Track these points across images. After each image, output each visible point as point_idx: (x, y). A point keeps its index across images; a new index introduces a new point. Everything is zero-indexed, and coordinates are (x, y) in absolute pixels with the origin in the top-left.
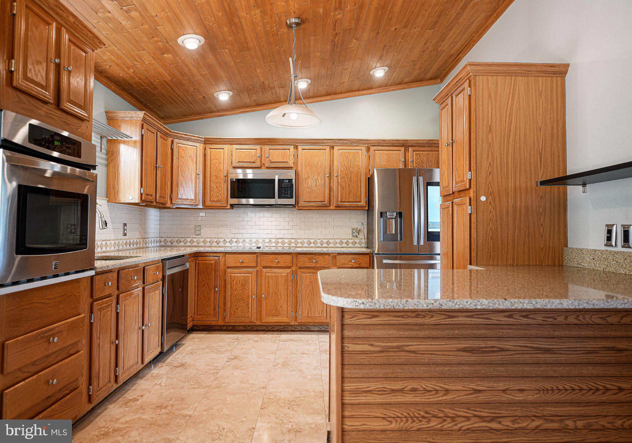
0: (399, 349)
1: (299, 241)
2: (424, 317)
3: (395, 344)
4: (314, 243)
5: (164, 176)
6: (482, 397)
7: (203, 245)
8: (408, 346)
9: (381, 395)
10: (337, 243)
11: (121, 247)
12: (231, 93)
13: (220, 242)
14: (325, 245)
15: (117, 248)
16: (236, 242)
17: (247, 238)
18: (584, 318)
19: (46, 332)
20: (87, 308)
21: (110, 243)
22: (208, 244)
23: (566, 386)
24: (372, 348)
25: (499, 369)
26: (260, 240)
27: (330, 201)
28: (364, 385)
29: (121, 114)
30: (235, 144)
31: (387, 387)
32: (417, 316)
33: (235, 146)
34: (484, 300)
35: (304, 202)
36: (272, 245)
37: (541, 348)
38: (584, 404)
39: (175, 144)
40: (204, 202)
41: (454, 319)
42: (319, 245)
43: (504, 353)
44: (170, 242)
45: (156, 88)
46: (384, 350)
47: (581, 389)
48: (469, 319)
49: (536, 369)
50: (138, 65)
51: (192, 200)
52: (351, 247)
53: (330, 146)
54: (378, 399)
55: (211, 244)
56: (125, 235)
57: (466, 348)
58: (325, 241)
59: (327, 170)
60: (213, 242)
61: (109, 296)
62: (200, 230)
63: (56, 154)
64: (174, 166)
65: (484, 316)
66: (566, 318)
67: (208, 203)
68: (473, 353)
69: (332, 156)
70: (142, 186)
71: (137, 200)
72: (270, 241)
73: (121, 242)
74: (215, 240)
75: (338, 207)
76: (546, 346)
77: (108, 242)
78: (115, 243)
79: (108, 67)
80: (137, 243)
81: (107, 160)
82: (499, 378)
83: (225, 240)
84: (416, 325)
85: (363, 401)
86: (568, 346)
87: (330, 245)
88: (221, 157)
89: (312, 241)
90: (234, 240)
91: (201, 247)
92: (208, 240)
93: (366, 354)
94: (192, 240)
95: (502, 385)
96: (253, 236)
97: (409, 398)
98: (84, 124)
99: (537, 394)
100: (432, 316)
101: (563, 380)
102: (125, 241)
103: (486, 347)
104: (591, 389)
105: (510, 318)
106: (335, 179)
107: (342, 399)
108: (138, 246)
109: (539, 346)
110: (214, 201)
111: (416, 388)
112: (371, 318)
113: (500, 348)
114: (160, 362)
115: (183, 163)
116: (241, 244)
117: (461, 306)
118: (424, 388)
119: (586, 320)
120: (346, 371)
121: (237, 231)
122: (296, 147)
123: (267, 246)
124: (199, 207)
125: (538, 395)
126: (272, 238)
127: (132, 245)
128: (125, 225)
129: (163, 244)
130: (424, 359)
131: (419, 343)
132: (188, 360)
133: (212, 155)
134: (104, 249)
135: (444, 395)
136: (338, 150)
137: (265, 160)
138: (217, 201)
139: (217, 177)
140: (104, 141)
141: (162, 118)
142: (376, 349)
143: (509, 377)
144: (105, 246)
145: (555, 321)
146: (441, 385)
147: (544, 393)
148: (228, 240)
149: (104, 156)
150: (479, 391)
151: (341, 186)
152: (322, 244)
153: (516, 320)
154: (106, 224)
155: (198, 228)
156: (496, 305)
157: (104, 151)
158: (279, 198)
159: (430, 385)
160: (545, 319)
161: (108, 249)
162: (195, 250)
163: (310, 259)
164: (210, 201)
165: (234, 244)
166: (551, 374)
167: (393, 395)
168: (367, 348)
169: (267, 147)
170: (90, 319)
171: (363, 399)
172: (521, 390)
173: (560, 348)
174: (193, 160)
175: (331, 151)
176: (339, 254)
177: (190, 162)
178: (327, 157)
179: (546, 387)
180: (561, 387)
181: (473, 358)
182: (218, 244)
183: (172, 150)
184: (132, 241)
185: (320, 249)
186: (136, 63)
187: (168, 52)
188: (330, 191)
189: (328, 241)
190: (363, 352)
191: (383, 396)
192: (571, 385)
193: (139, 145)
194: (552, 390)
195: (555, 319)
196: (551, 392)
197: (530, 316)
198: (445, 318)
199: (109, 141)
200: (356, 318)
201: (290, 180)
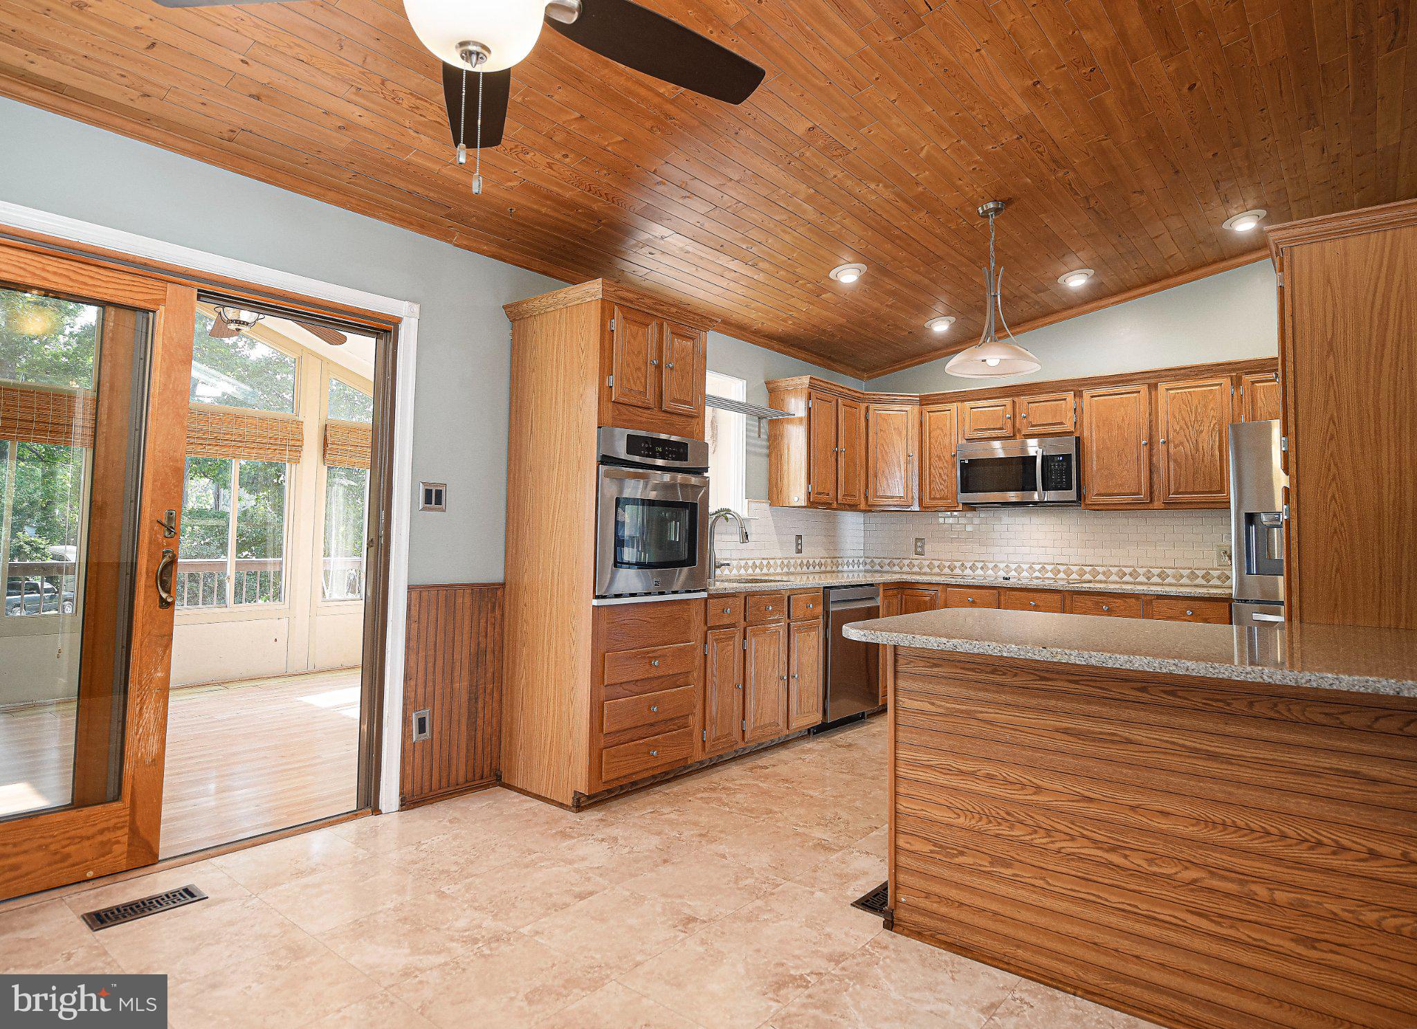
0: (970, 715)
1: (1100, 569)
2: (1004, 674)
3: (964, 707)
4: (1131, 575)
5: (850, 462)
6: (1093, 810)
7: (929, 571)
8: (981, 712)
9: (945, 774)
10: (1182, 576)
11: (792, 569)
12: (953, 319)
13: (955, 567)
14: (1155, 579)
15: (785, 570)
16: (982, 568)
17: (1003, 562)
18: (1289, 710)
19: (648, 653)
20: (700, 636)
21: (775, 563)
22: (936, 570)
23: (1252, 824)
24: (933, 709)
25: (1125, 771)
26: (1025, 567)
27: (1151, 493)
28: (923, 757)
29: (784, 383)
30: (970, 401)
31: (954, 765)
32: (993, 672)
33: (968, 404)
34: (1013, 646)
35: (1097, 495)
36: (1047, 576)
37: (1200, 750)
38: (1290, 864)
39: (871, 412)
40: (921, 500)
41: (1050, 683)
42: (1142, 579)
43: (1131, 747)
44: (879, 564)
45: (833, 335)
46: (950, 714)
47: (1284, 836)
48: (1073, 686)
49: (1192, 783)
50: (795, 314)
51: (901, 497)
52: (1216, 587)
53: (1150, 386)
54: (942, 779)
55: (941, 570)
56: (799, 551)
57: (1068, 728)
58: (1156, 571)
59: (1145, 432)
60: (945, 567)
61: (733, 625)
62: (922, 547)
63: (660, 462)
64: (870, 444)
65: (1098, 684)
66: (1251, 704)
67: (927, 501)
68: (1080, 739)
69: (1153, 402)
70: (809, 482)
71: (803, 503)
72: (1043, 568)
73: (792, 561)
74: (947, 564)
75: (1170, 505)
76: (1209, 748)
77: (772, 562)
78: (783, 562)
79: (760, 325)
80: (820, 565)
81: (769, 447)
82: (1124, 785)
83: (963, 565)
84: (993, 683)
85: (922, 778)
86: (1254, 755)
87: (1168, 580)
88: (945, 425)
89: (1127, 570)
90: (979, 565)
91: (925, 574)
92: (936, 563)
93: (925, 714)
94: (911, 563)
95: (1128, 798)
96: (1012, 558)
97: (982, 787)
98: (695, 421)
99: (1193, 825)
100: (1016, 675)
101: (1245, 811)
102: (799, 561)
103: (1101, 733)
104: (1307, 841)
105: (1143, 692)
106: (1162, 448)
107: (895, 770)
108: (823, 568)
109: (1198, 746)
110: (935, 499)
111: (994, 775)
112: (931, 667)
113: (1126, 739)
114: (822, 736)
115: (885, 440)
116: (990, 572)
117: (981, 650)
118: (1005, 777)
119: (1292, 714)
120: (900, 734)
121: (983, 549)
122: (1078, 394)
123: (1037, 578)
124: (913, 508)
125: (1195, 829)
126: (1047, 564)
127: (811, 567)
128: (799, 537)
129: (868, 567)
130: (1004, 735)
131: (997, 711)
132: (862, 743)
133: (932, 423)
134: (765, 571)
135: (1035, 793)
136: (1167, 390)
137: (1021, 423)
138: (940, 499)
139: (939, 457)
140: (764, 423)
141: (864, 371)
142: (940, 710)
143: (1143, 788)
144: (767, 566)
145: (1228, 708)
146: (1029, 778)
147: (1207, 827)
148: (969, 565)
149: (765, 443)
150: (1090, 800)
151: (1175, 461)
152: (1149, 578)
153: (1153, 697)
154: (747, 536)
155: (919, 544)
156: (1030, 654)
157: (764, 436)
158: (1045, 489)
159: (1014, 774)
160: (1208, 702)
161: (772, 570)
162: (896, 578)
163: (1097, 603)
164: (930, 498)
165: (979, 572)
166: (1220, 796)
167: (961, 778)
168: (927, 707)
169: (1024, 399)
170: (704, 650)
171: (922, 775)
172: (1165, 814)
173: (1239, 756)
174: (900, 434)
175: (1153, 393)
176: (1160, 597)
177: (895, 437)
178: (1144, 406)
179: (1212, 817)
180: (1239, 823)
181: (1077, 746)
182: (952, 570)
183: (867, 421)
184: (811, 561)
185: (1145, 588)
186: (791, 313)
187: (825, 291)
188: (1151, 472)
189: (1163, 572)
190: (922, 712)
191: (948, 777)
192: (1263, 825)
193: (805, 422)
194: (1224, 824)
195: (1229, 704)
196: (1220, 827)
197: (1180, 693)
198: (1035, 680)
199: (772, 422)
200: (912, 665)
201: (1067, 458)
